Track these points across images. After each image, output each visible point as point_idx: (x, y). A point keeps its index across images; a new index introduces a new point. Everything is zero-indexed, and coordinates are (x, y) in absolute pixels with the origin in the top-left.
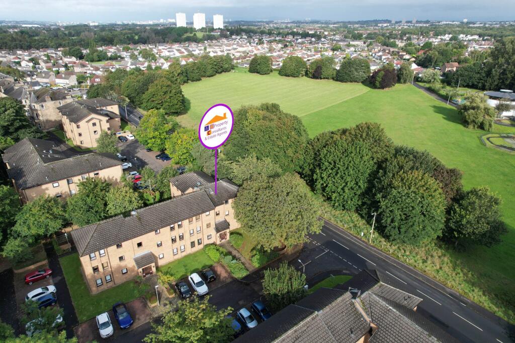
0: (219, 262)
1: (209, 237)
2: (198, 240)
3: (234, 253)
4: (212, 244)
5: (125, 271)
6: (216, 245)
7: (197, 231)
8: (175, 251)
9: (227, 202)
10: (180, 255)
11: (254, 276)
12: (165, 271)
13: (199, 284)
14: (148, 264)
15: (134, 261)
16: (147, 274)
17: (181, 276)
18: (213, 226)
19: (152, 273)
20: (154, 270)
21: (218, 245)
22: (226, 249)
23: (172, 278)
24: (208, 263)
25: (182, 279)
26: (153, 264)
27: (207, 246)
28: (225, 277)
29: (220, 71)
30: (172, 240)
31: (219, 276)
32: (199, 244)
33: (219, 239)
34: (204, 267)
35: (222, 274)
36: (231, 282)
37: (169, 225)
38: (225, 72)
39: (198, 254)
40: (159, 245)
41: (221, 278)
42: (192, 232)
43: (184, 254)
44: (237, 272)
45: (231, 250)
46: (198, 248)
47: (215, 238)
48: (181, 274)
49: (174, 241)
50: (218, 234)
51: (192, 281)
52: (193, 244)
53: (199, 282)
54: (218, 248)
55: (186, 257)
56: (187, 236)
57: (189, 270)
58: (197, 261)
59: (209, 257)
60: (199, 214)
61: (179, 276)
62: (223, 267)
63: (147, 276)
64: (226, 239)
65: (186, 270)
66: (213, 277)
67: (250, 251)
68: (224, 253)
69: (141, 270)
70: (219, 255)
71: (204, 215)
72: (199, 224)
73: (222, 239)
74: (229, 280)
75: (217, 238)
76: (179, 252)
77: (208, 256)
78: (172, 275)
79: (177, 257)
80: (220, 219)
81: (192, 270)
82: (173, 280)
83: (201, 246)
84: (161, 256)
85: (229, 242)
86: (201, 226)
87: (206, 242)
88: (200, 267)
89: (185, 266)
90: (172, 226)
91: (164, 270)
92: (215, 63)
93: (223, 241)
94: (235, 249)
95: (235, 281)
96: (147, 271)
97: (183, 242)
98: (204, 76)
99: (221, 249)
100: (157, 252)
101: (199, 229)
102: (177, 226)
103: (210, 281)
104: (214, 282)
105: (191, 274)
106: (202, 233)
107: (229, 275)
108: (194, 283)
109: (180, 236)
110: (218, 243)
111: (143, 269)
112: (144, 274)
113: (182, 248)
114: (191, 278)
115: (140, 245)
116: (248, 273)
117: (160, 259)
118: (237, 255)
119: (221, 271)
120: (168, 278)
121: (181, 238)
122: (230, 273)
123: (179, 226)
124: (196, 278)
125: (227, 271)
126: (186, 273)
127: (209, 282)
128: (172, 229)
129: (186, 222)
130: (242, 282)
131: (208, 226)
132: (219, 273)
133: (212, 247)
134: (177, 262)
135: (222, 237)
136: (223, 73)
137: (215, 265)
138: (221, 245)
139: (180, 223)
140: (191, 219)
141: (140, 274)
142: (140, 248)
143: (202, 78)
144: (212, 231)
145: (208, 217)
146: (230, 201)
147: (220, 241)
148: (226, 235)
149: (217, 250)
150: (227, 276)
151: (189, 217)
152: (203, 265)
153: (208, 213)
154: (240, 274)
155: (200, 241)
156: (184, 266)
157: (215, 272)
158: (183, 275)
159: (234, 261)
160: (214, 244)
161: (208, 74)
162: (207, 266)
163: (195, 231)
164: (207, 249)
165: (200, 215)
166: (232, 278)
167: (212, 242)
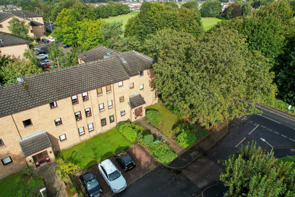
0: (136, 143)
1: (123, 113)
2: (110, 117)
3: (153, 131)
4: (126, 122)
5: (8, 160)
6: (131, 123)
7: (109, 107)
8: (81, 130)
9: (141, 74)
10: (87, 136)
11: (184, 160)
12: (68, 157)
13: (114, 176)
14: (42, 150)
15: (20, 146)
16: (41, 162)
17: (89, 163)
18: (127, 100)
19: (49, 161)
20: (52, 156)
21: (134, 122)
22: (143, 127)
23: (76, 167)
24: (124, 144)
25: (89, 168)
26: (49, 149)
27: (120, 123)
28: (147, 162)
29: (121, 13)
30: (77, 116)
31: (139, 161)
32: (111, 121)
33: (134, 116)
34: (119, 150)
35: (142, 159)
36: (156, 170)
37: (70, 95)
38: (124, 14)
39: (110, 134)
40: (58, 123)
41: (142, 163)
42: (101, 107)
43: (93, 134)
44: (163, 155)
45: (149, 127)
46: (110, 126)
47: (130, 115)
48: (89, 160)
49: (78, 117)
50: (133, 110)
51: (102, 172)
52: (103, 122)
53: (113, 173)
54: (134, 125)
55: (95, 137)
56: (95, 112)
57: (99, 155)
58: (109, 142)
59: (124, 137)
60: (110, 84)
61: (85, 163)
62: (142, 148)
63: (42, 165)
64: (141, 116)
65: (96, 154)
66: (132, 164)
67: (171, 128)
68: (142, 131)
69: (30, 158)
70: (136, 134)
71: (116, 85)
72: (111, 96)
73: (137, 116)
74: (153, 167)
75: (132, 114)
76: (87, 131)
77: (123, 135)
78: (76, 163)
79: (83, 138)
80: (135, 93)
81: (103, 154)
82: (77, 170)
83: (114, 124)
84: (63, 137)
85: (146, 119)
86: (113, 99)
87: (119, 119)
88: (113, 150)
89: (94, 149)
90: (74, 97)
91: (66, 155)
92: (118, 7)
93: (139, 118)
94: (154, 127)
95: (161, 167)
96: (40, 158)
97: (90, 120)
98: (111, 16)
99: (137, 127)
100: (55, 132)
101: (110, 104)
102: (82, 98)
103: (128, 170)
104: (134, 170)
105: (102, 161)
106: (114, 108)
107: (151, 160)
108: (106, 175)
109: (86, 112)
110: (133, 120)
111: (34, 157)
112: (37, 163)
113: (91, 126)
114: (102, 167)
115: (27, 123)
116: (177, 156)
117: (61, 141)
118: (157, 133)
119: (141, 154)
120: (70, 167)
121: (88, 113)
122: (152, 158)
123: (85, 99)
124: (109, 166)
125: (147, 154)
126: (95, 158)
127: (126, 171)
128: (75, 102)
129: (93, 93)
130: (170, 169)
131: (122, 100)
132: (138, 157)
133: (126, 124)
134: (84, 144)
135: (138, 113)
136: (123, 15)
137: (132, 146)
138: (137, 123)
139: (85, 94)
140: (99, 90)
141: (30, 164)
142: (29, 127)
143: (109, 17)
144: (126, 107)
145: (121, 88)
146: (145, 72)
147: (136, 118)
148: (141, 111)
149: (134, 128)
150: (149, 161)
151: (98, 87)
152: (117, 147)
153: (120, 83)
154: (166, 159)
155: (112, 118)
156: (92, 149)
157: (133, 156)
158: (91, 162)
159: (157, 142)
160: (128, 121)
161: (113, 14)
162: (122, 147)
163: (106, 105)
164: (121, 127)
165: (112, 85)
166: (156, 163)
167: (126, 119)
